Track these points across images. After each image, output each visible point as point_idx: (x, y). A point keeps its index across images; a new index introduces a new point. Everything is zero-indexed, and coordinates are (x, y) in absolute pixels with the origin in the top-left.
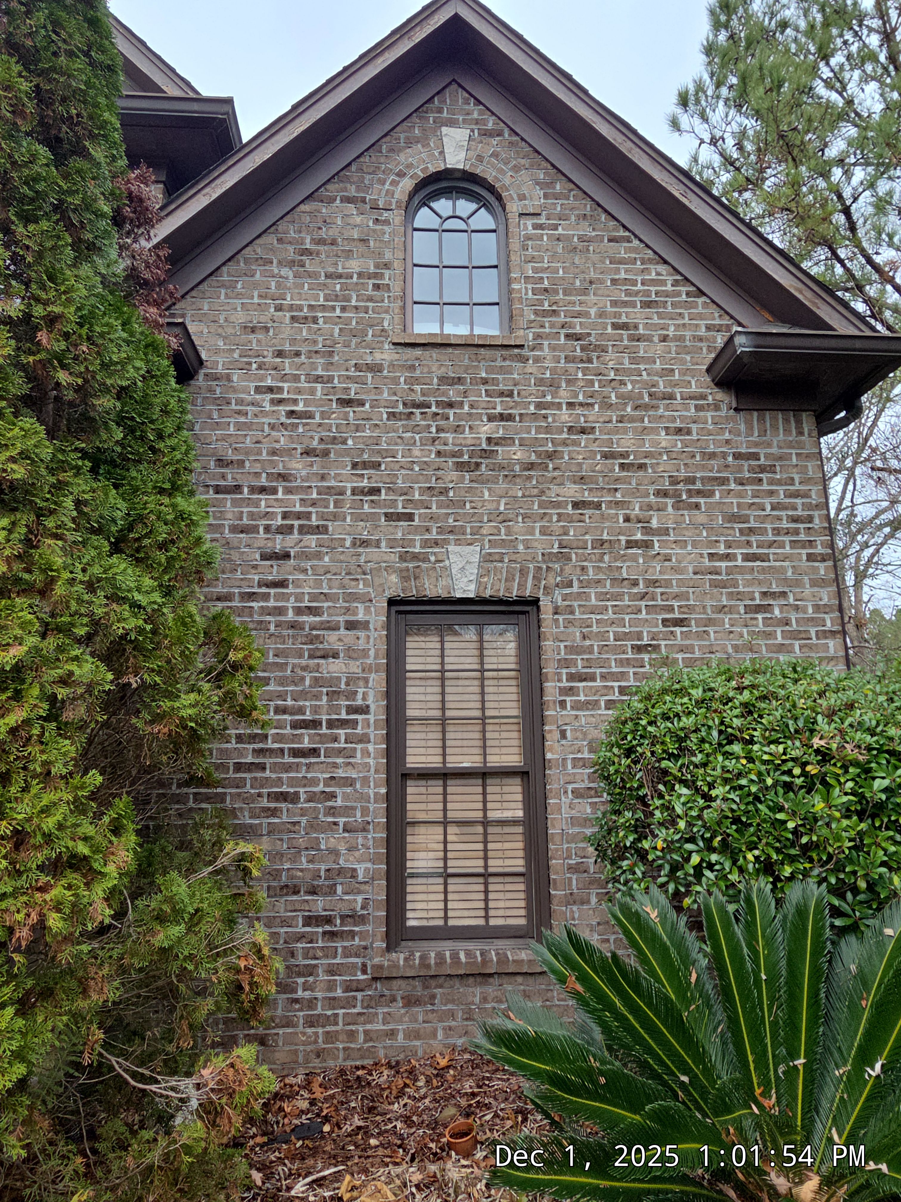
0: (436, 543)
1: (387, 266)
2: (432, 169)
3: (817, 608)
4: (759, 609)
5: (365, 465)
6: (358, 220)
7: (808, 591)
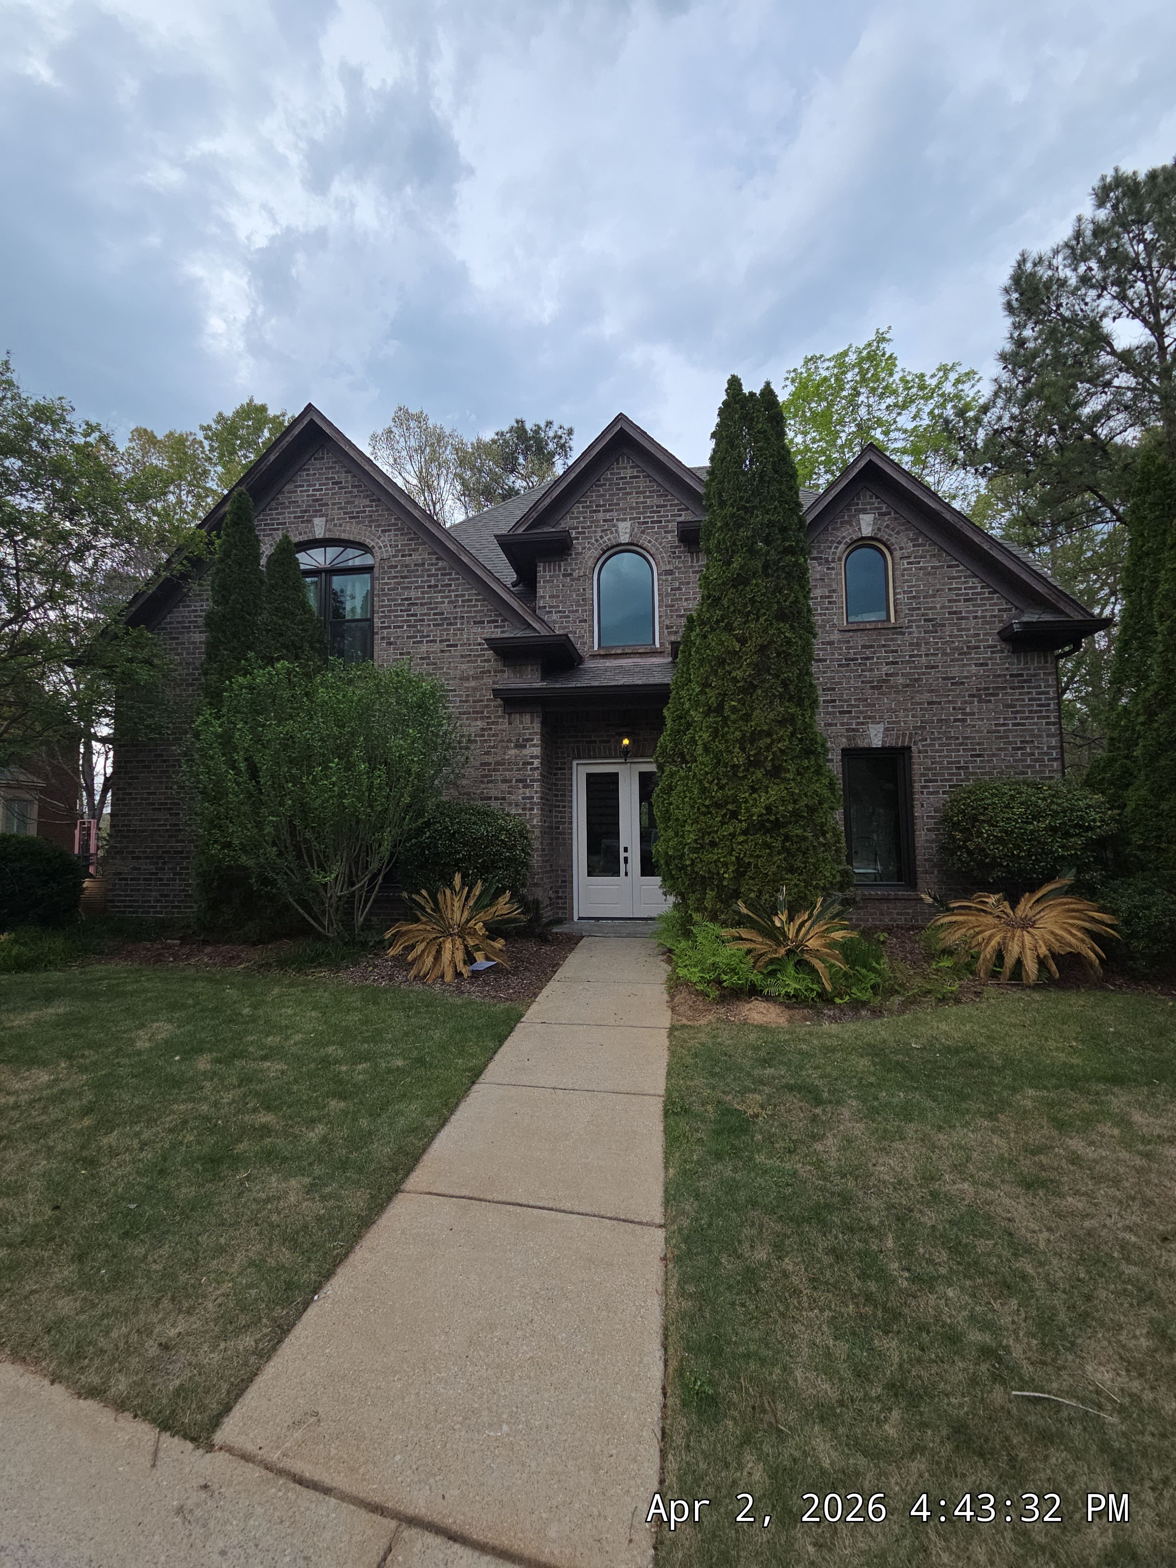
0: (863, 723)
1: (834, 591)
2: (855, 538)
3: (1049, 748)
4: (1019, 749)
5: (829, 689)
6: (819, 568)
7: (1045, 739)
